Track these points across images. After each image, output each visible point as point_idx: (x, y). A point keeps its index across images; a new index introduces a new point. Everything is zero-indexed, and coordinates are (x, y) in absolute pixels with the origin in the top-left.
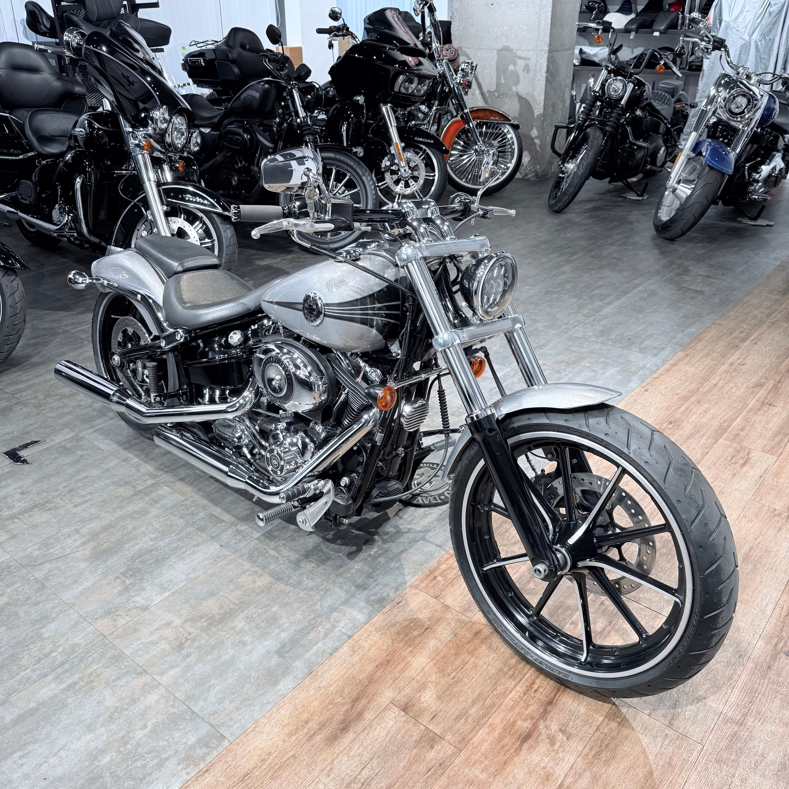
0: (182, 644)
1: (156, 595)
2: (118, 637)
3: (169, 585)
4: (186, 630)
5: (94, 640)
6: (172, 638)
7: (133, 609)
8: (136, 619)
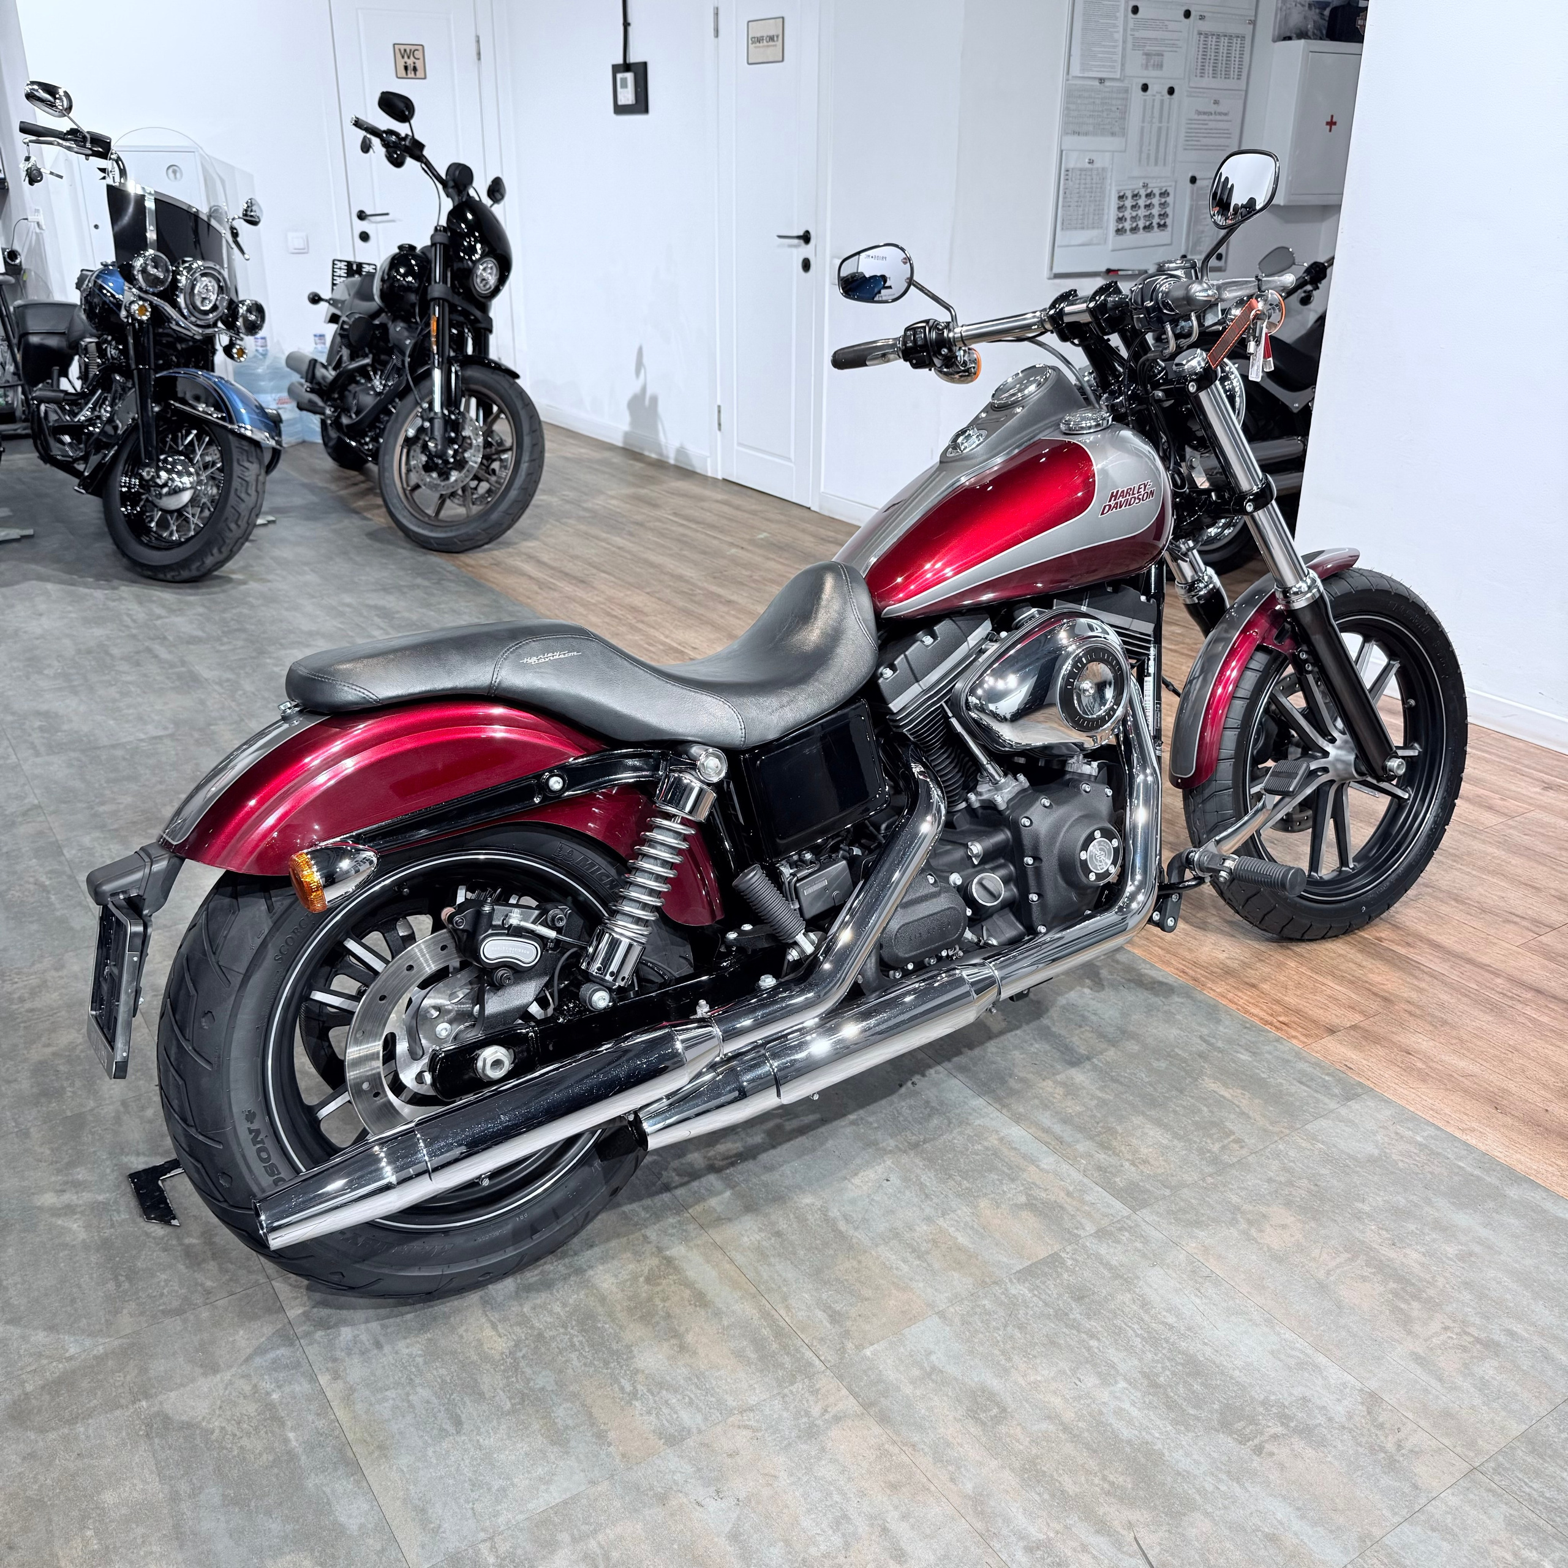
0: (1478, 1340)
1: (1325, 1378)
2: (1471, 1444)
3: (1292, 1357)
4: (1436, 1334)
5: (1489, 1490)
6: (1465, 1355)
7: (1375, 1420)
8: (1410, 1415)
